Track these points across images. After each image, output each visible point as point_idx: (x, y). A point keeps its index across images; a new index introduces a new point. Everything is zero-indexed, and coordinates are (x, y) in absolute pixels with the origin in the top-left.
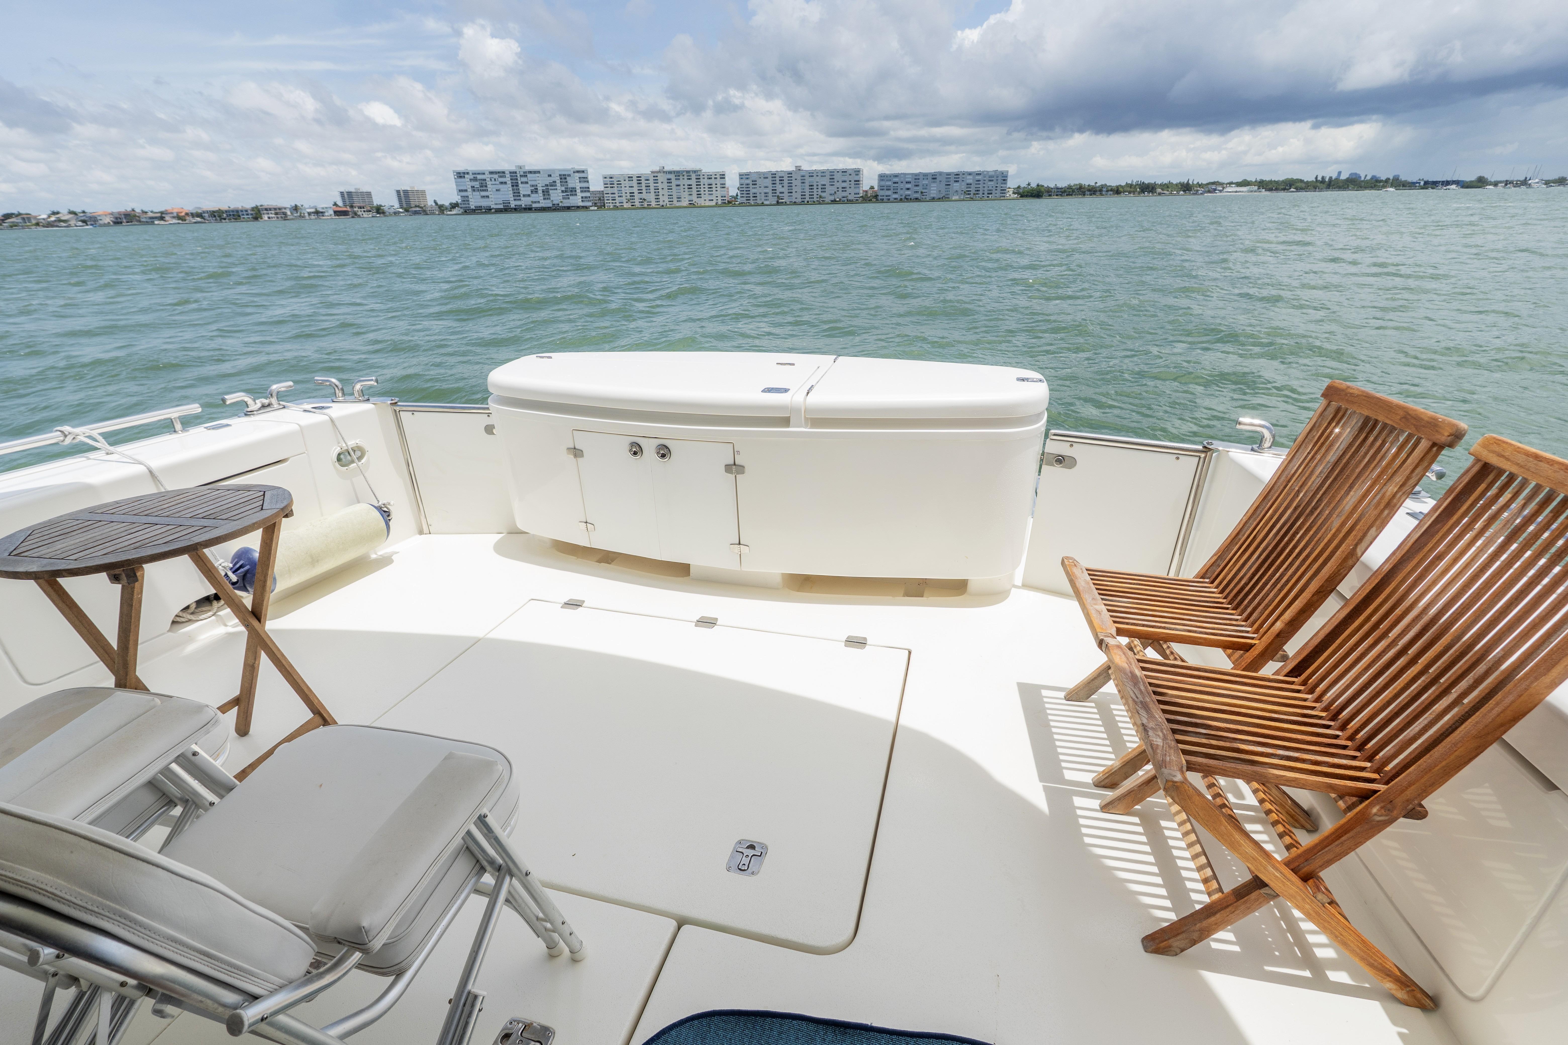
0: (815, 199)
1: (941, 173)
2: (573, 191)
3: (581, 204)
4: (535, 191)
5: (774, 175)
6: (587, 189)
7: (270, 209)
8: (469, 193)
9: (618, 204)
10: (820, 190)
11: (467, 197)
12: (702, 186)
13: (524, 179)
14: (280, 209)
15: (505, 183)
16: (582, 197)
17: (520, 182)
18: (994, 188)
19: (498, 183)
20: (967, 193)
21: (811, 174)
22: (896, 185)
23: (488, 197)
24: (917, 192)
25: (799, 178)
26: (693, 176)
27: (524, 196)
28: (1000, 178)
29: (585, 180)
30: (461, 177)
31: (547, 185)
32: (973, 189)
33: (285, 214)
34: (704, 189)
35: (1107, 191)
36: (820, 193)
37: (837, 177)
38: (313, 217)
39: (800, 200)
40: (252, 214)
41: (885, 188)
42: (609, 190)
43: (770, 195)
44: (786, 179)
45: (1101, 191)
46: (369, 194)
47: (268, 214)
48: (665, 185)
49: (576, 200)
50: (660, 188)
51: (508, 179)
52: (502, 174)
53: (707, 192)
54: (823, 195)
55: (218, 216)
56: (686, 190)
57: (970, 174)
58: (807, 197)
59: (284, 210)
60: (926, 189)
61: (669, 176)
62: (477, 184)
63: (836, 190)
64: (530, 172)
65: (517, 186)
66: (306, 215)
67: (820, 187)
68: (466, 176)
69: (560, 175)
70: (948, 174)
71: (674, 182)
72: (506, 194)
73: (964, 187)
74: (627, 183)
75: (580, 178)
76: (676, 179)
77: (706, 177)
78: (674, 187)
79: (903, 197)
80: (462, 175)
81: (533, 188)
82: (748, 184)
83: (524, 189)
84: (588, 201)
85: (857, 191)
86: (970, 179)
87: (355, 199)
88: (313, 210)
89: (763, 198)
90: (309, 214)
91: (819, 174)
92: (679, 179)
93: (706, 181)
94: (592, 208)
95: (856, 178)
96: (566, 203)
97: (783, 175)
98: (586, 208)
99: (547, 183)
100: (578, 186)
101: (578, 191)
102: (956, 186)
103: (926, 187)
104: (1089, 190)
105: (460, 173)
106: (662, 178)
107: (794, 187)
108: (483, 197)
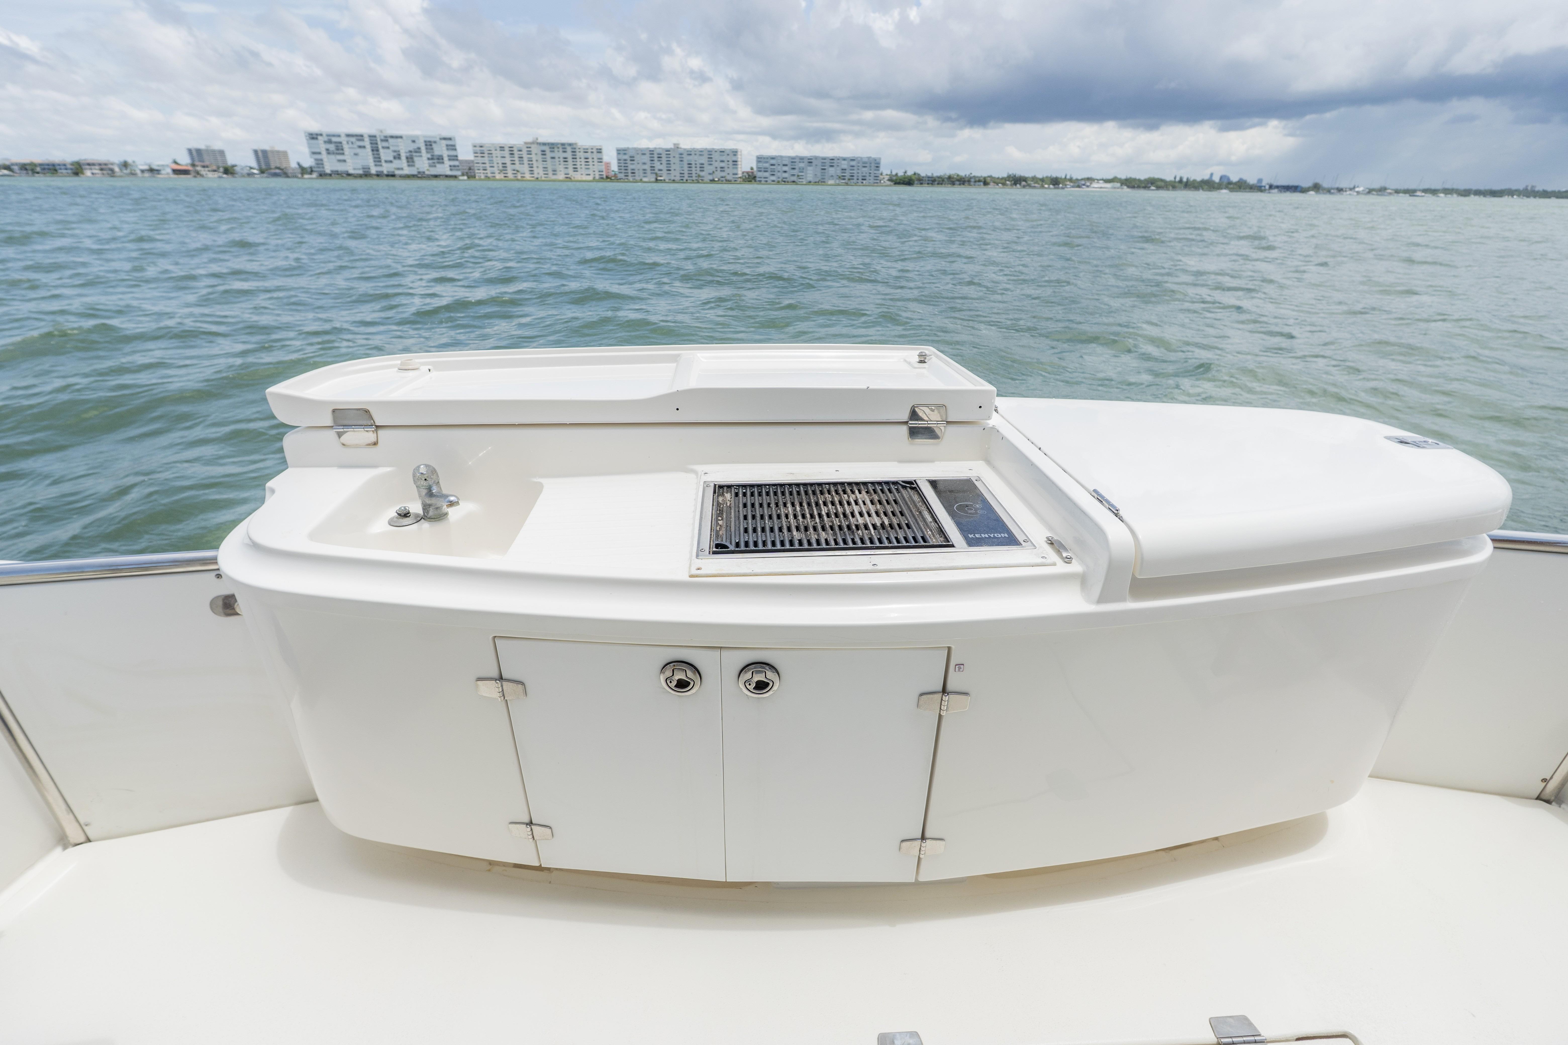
0: (694, 178)
1: (816, 158)
2: (440, 159)
3: (449, 173)
4: (398, 157)
5: (652, 152)
6: (454, 158)
7: (94, 164)
8: (324, 156)
9: (489, 175)
10: (698, 169)
11: (321, 160)
12: (578, 160)
13: (385, 144)
14: (106, 164)
15: (364, 147)
16: (450, 166)
17: (380, 147)
18: (868, 175)
19: (355, 146)
20: (843, 178)
21: (689, 153)
22: (773, 167)
23: (345, 161)
24: (793, 175)
25: (677, 156)
26: (569, 149)
27: (386, 161)
28: (873, 165)
29: (452, 147)
30: (313, 138)
31: (411, 152)
32: (847, 174)
33: (112, 170)
34: (580, 163)
35: (975, 182)
36: (698, 172)
37: (716, 156)
38: (147, 175)
39: (679, 178)
40: (71, 169)
41: (763, 170)
42: (480, 160)
43: (649, 171)
44: (664, 156)
45: (969, 181)
46: (222, 153)
47: (91, 169)
48: (540, 157)
49: (444, 169)
50: (534, 159)
51: (367, 143)
52: (360, 137)
53: (583, 166)
54: (702, 174)
55: (29, 169)
56: (562, 163)
57: (844, 159)
58: (686, 177)
59: (111, 166)
60: (802, 172)
61: (544, 148)
62: (332, 147)
63: (714, 170)
64: (392, 137)
65: (378, 150)
66: (138, 172)
67: (698, 166)
68: (319, 137)
69: (425, 142)
70: (824, 159)
71: (549, 155)
72: (367, 159)
73: (839, 173)
74: (499, 153)
75: (447, 145)
76: (551, 151)
77: (582, 150)
78: (549, 159)
79: (780, 180)
80: (315, 136)
81: (395, 154)
82: (625, 160)
83: (385, 155)
84: (457, 170)
85: (735, 171)
86: (844, 165)
87: (205, 157)
88: (146, 167)
89: (642, 175)
90: (143, 171)
91: (698, 153)
92: (553, 151)
93: (582, 155)
94: (461, 178)
95: (734, 159)
96: (434, 171)
97: (660, 151)
98: (455, 177)
99: (411, 149)
100: (445, 154)
101: (446, 159)
102: (832, 171)
103: (802, 170)
104: (958, 180)
105: (312, 134)
106: (535, 149)
107: (672, 165)
108: (339, 161)
